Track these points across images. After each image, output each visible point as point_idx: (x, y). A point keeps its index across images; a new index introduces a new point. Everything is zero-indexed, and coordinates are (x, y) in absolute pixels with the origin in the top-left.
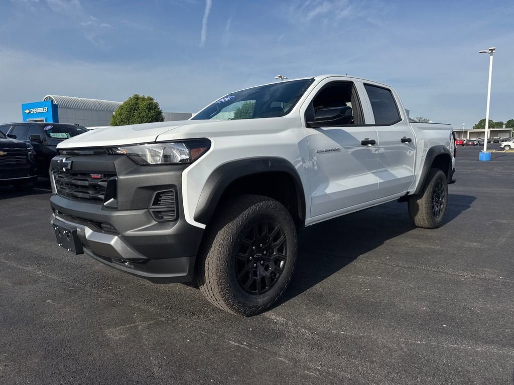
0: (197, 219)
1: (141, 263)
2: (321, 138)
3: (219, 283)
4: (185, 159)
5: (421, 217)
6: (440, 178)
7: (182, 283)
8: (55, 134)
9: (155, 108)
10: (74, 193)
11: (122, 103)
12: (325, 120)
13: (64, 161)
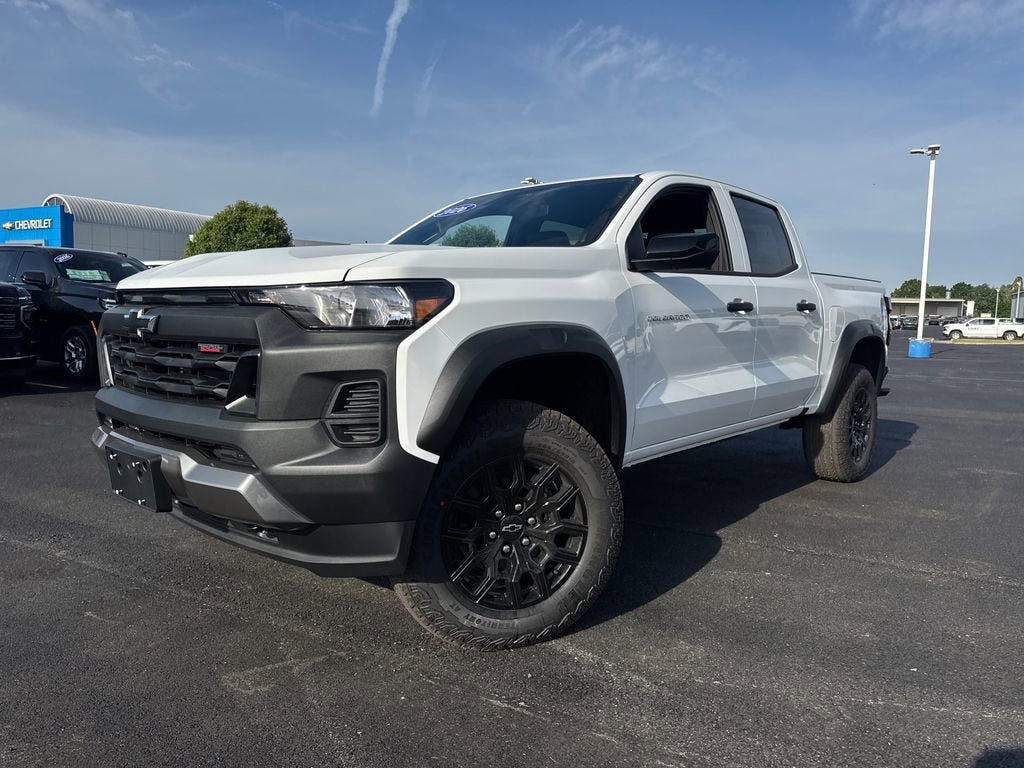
0: (424, 443)
1: (293, 533)
2: (656, 293)
3: (406, 590)
4: (398, 319)
5: (828, 458)
6: (865, 385)
7: (363, 579)
8: (77, 272)
9: (277, 231)
10: (157, 383)
11: (210, 217)
12: (667, 257)
13: (140, 315)
